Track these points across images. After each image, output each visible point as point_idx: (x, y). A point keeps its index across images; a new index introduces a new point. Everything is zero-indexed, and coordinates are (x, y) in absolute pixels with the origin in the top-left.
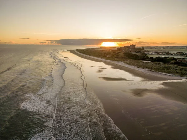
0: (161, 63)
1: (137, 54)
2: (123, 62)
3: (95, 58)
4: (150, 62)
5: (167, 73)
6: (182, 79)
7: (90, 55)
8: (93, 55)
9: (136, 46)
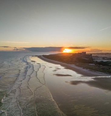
0: (101, 65)
1: (86, 59)
2: (74, 65)
3: (55, 61)
4: (94, 64)
5: (101, 72)
6: (109, 76)
7: (52, 59)
8: (54, 60)
9: (86, 53)
